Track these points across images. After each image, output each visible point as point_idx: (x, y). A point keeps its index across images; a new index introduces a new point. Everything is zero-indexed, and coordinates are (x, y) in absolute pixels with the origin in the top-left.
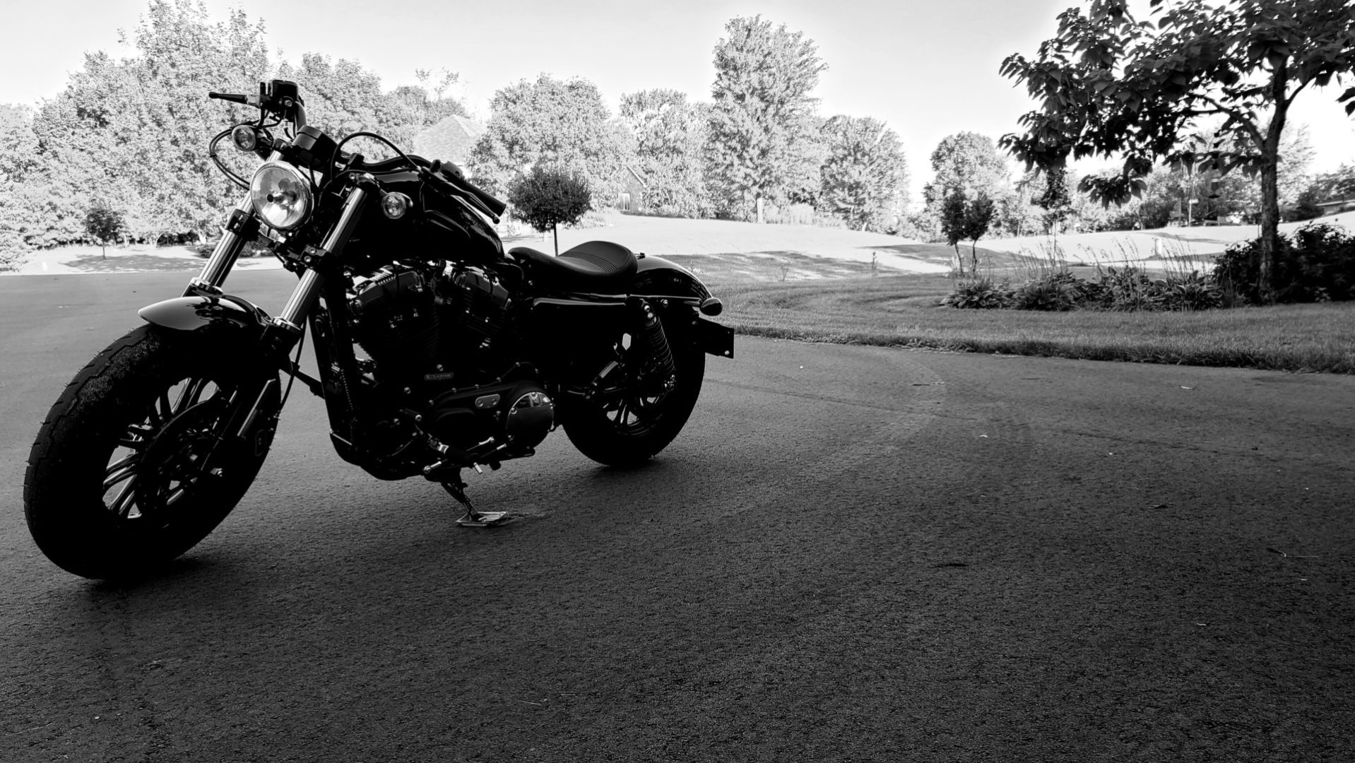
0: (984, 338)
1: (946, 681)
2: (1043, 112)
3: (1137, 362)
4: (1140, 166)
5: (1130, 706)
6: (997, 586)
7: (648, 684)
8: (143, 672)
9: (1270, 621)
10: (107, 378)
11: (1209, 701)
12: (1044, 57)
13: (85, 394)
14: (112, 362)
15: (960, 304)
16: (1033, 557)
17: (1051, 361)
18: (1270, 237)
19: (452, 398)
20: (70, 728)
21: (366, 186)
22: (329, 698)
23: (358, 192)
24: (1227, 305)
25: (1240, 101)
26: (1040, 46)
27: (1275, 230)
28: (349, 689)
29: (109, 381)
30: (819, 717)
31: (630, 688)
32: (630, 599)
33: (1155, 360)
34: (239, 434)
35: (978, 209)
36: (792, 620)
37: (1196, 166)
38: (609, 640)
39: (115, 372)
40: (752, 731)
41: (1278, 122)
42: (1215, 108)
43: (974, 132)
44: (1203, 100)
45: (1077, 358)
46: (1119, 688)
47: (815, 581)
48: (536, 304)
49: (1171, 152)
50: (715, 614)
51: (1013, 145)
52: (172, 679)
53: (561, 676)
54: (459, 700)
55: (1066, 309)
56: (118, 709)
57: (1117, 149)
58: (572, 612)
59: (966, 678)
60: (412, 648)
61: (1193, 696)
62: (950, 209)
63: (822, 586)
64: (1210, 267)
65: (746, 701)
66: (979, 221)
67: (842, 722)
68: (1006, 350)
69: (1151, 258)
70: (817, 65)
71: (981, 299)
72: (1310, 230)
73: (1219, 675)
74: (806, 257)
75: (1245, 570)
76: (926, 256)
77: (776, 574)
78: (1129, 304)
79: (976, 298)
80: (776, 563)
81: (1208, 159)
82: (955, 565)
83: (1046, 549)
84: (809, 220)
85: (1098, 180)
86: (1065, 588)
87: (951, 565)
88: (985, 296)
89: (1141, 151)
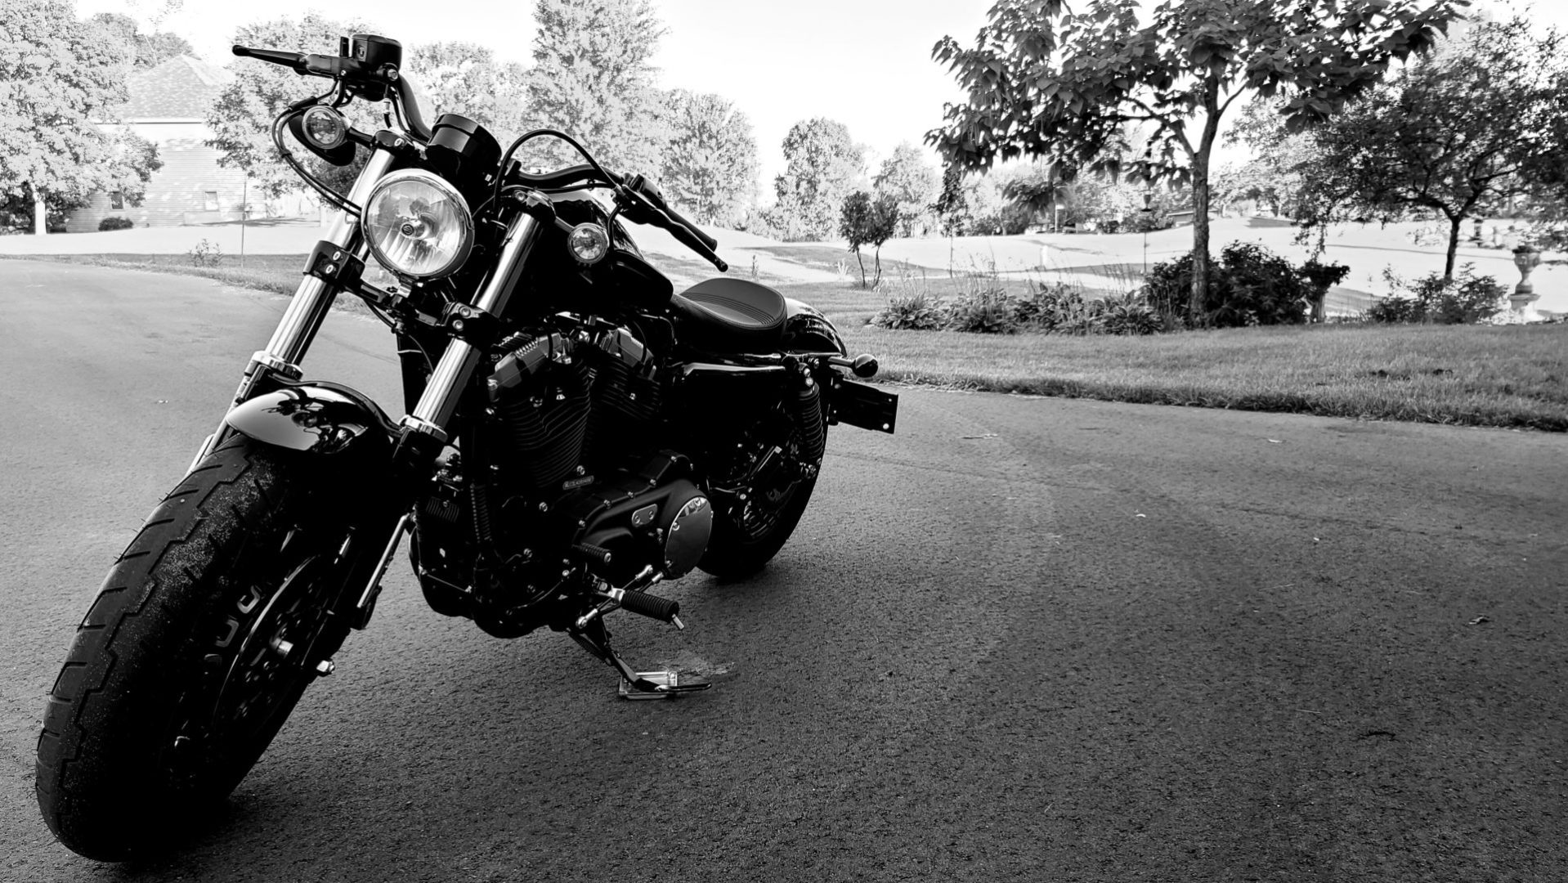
4: (1066, 173)
10: (204, 542)
12: (981, 45)
14: (206, 514)
15: (894, 324)
16: (1449, 713)
18: (1202, 256)
19: (606, 515)
21: (538, 212)
23: (526, 220)
24: (1167, 329)
25: (1169, 108)
26: (978, 32)
35: (882, 211)
37: (1123, 175)
41: (1208, 135)
42: (1146, 114)
43: (828, 118)
44: (1133, 104)
48: (688, 372)
49: (1097, 159)
51: (939, 141)
55: (1012, 332)
57: (1043, 153)
62: (852, 210)
64: (1137, 285)
66: (884, 224)
68: (1025, 390)
70: (658, 28)
71: (917, 318)
72: (1236, 249)
74: (670, 258)
76: (804, 261)
78: (1077, 327)
79: (912, 317)
81: (1135, 168)
82: (1377, 734)
83: (1446, 699)
85: (1024, 186)
87: (1371, 733)
88: (921, 315)
89: (1070, 156)
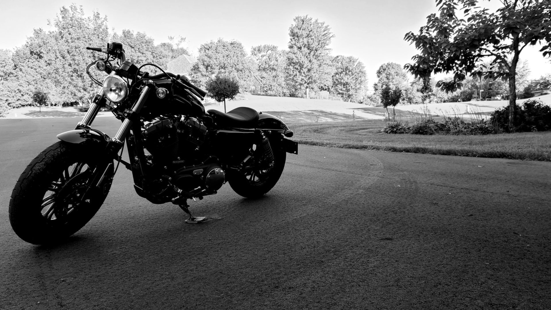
0: (398, 146)
1: (385, 287)
2: (422, 55)
3: (460, 156)
4: (460, 77)
5: (459, 297)
6: (405, 247)
7: (264, 288)
8: (57, 284)
9: (515, 262)
10: (44, 163)
11: (491, 295)
12: (422, 33)
13: (35, 170)
14: (46, 156)
15: (389, 132)
16: (419, 236)
17: (425, 155)
18: (513, 106)
19: (184, 170)
20: (28, 307)
21: (150, 85)
22: (133, 294)
23: (147, 87)
24: (496, 133)
25: (500, 51)
26: (420, 29)
27: (515, 103)
28: (142, 290)
29: (44, 165)
30: (333, 302)
31: (257, 290)
32: (256, 253)
33: (467, 155)
34: (97, 186)
35: (395, 93)
36: (322, 262)
37: (483, 77)
38: (248, 270)
39: (47, 161)
40: (307, 308)
41: (515, 59)
42: (490, 54)
43: (394, 62)
44: (485, 51)
45: (436, 154)
46: (455, 290)
47: (331, 246)
48: (218, 132)
49: (473, 71)
50: (291, 259)
51: (409, 68)
52: (69, 286)
53: (228, 285)
54: (187, 295)
55: (431, 134)
56: (47, 299)
57: (451, 70)
58: (233, 258)
59: (393, 286)
60: (167, 273)
61: (484, 293)
62: (384, 93)
63: (334, 248)
64: (489, 117)
65: (304, 295)
66: (396, 98)
67: (343, 304)
68: (407, 151)
69: (465, 114)
70: (331, 35)
71: (397, 130)
72: (529, 102)
73: (495, 284)
74: (326, 112)
75: (505, 241)
76: (375, 112)
77: (315, 242)
78: (456, 132)
79: (395, 129)
80: (315, 238)
81: (488, 74)
82: (388, 239)
83: (424, 232)
84: (327, 97)
85: (444, 83)
86: (432, 248)
87: (386, 239)
88: (399, 129)
89: (461, 71)
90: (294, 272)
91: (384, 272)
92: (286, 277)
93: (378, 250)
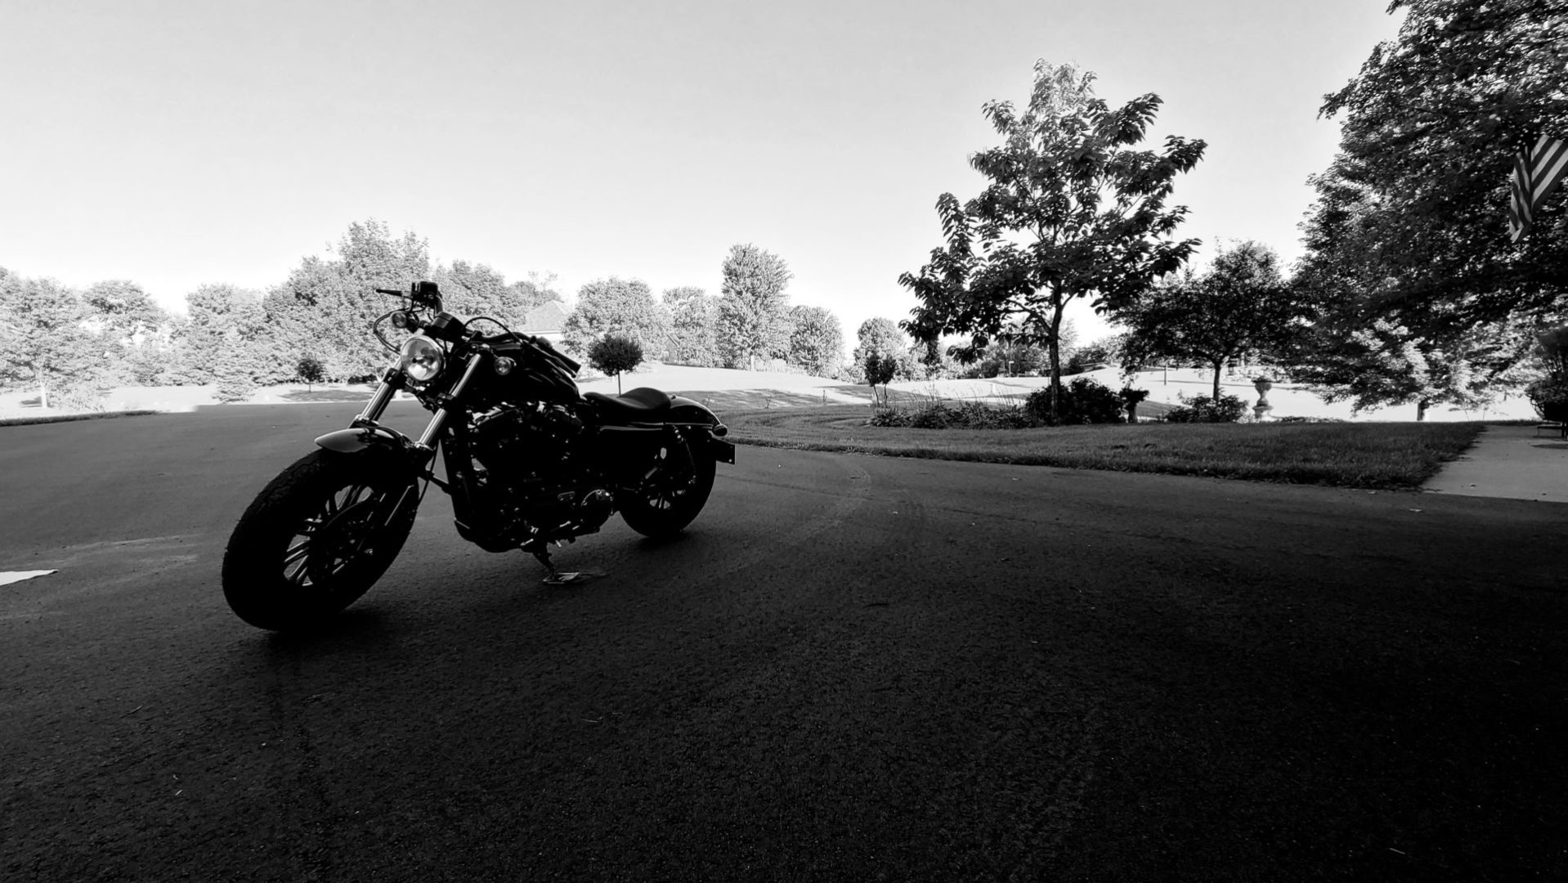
1: (877, 691)
2: (925, 307)
4: (980, 341)
5: (995, 704)
6: (908, 618)
7: (674, 702)
8: (304, 705)
9: (1076, 637)
11: (1043, 698)
12: (924, 275)
15: (878, 424)
16: (929, 597)
17: (933, 462)
18: (1056, 385)
19: (541, 495)
20: (241, 754)
21: (483, 353)
22: (441, 722)
23: (478, 356)
24: (1033, 426)
25: (1035, 305)
26: (921, 269)
27: (1059, 383)
28: (457, 715)
30: (793, 722)
31: (662, 707)
32: (662, 637)
33: (996, 462)
35: (887, 364)
36: (774, 649)
37: (1013, 341)
38: (647, 669)
40: (747, 736)
41: (1057, 318)
42: (1021, 309)
43: (883, 317)
44: (1015, 304)
46: (988, 691)
47: (789, 620)
48: (602, 430)
49: (999, 333)
50: (722, 647)
51: (907, 327)
52: (326, 710)
53: (612, 699)
54: (538, 720)
55: (941, 428)
56: (281, 736)
57: (967, 331)
58: (623, 648)
59: (890, 688)
60: (506, 680)
61: (1033, 694)
62: (870, 364)
63: (794, 623)
64: (1024, 402)
65: (743, 713)
66: (888, 372)
67: (808, 726)
69: (989, 396)
70: (787, 275)
71: (890, 421)
72: (1078, 381)
73: (1048, 678)
74: (782, 393)
75: (1058, 602)
76: (857, 393)
77: (763, 614)
78: (978, 425)
79: (888, 420)
80: (763, 606)
81: (1019, 338)
82: (880, 605)
83: (937, 591)
84: (783, 369)
85: (958, 349)
86: (951, 619)
87: (877, 604)
88: (893, 419)
89: (982, 333)
90: (726, 671)
91: (875, 664)
92: (712, 679)
93: (865, 624)
